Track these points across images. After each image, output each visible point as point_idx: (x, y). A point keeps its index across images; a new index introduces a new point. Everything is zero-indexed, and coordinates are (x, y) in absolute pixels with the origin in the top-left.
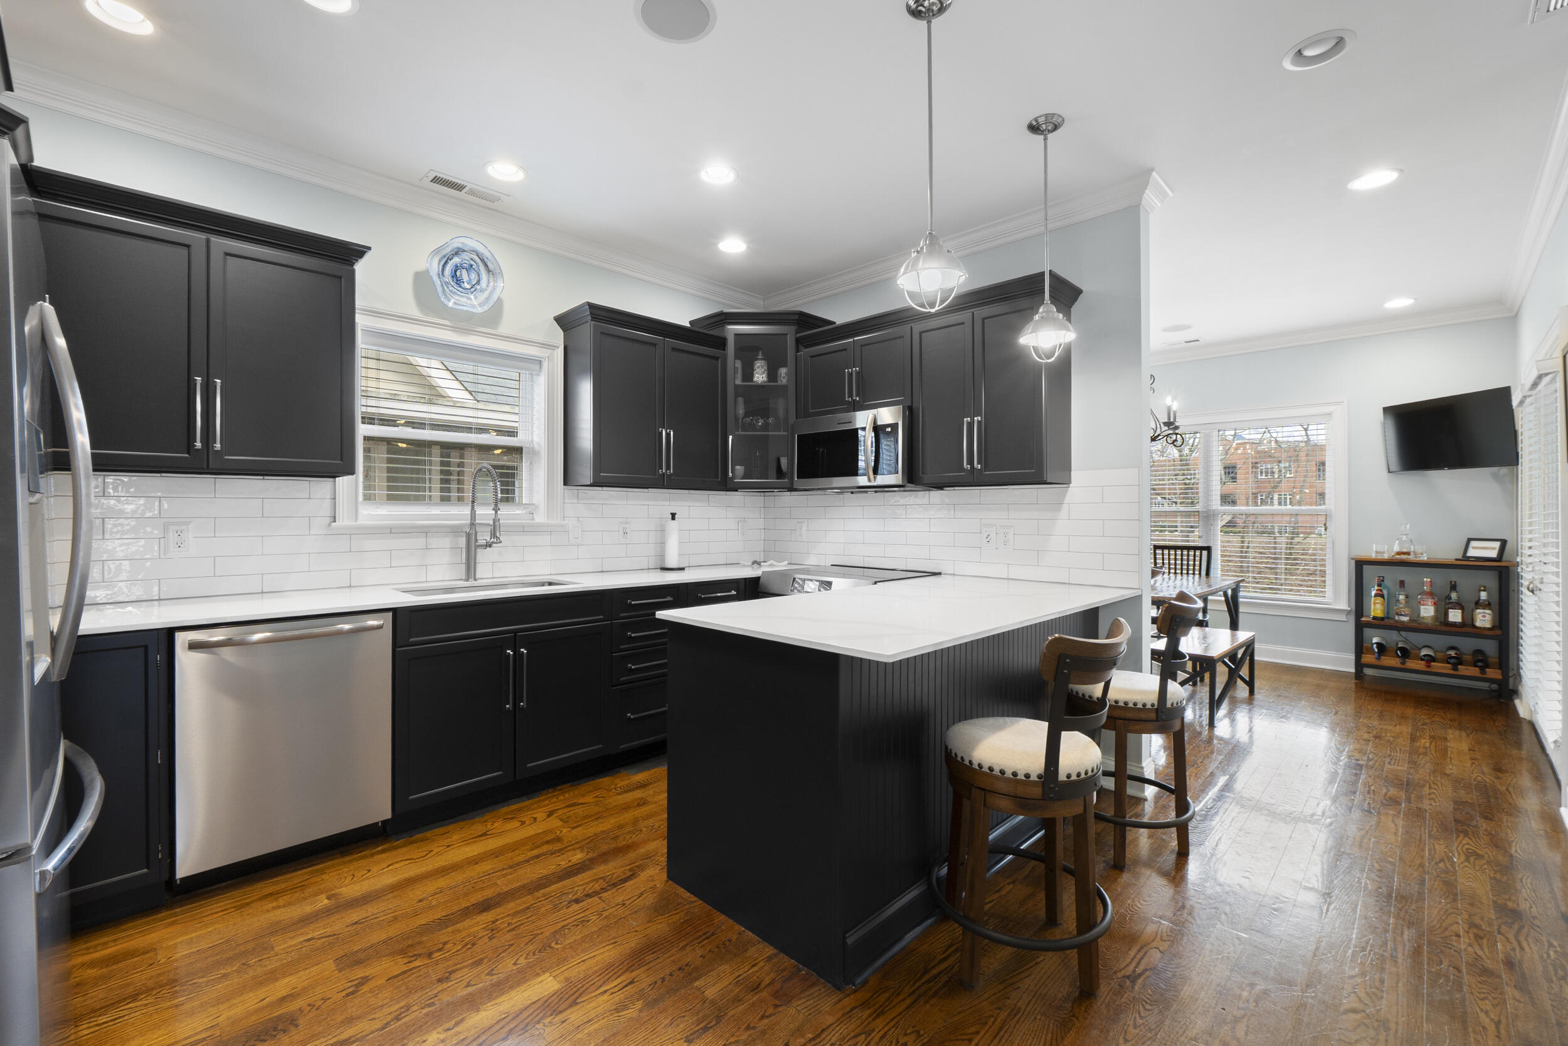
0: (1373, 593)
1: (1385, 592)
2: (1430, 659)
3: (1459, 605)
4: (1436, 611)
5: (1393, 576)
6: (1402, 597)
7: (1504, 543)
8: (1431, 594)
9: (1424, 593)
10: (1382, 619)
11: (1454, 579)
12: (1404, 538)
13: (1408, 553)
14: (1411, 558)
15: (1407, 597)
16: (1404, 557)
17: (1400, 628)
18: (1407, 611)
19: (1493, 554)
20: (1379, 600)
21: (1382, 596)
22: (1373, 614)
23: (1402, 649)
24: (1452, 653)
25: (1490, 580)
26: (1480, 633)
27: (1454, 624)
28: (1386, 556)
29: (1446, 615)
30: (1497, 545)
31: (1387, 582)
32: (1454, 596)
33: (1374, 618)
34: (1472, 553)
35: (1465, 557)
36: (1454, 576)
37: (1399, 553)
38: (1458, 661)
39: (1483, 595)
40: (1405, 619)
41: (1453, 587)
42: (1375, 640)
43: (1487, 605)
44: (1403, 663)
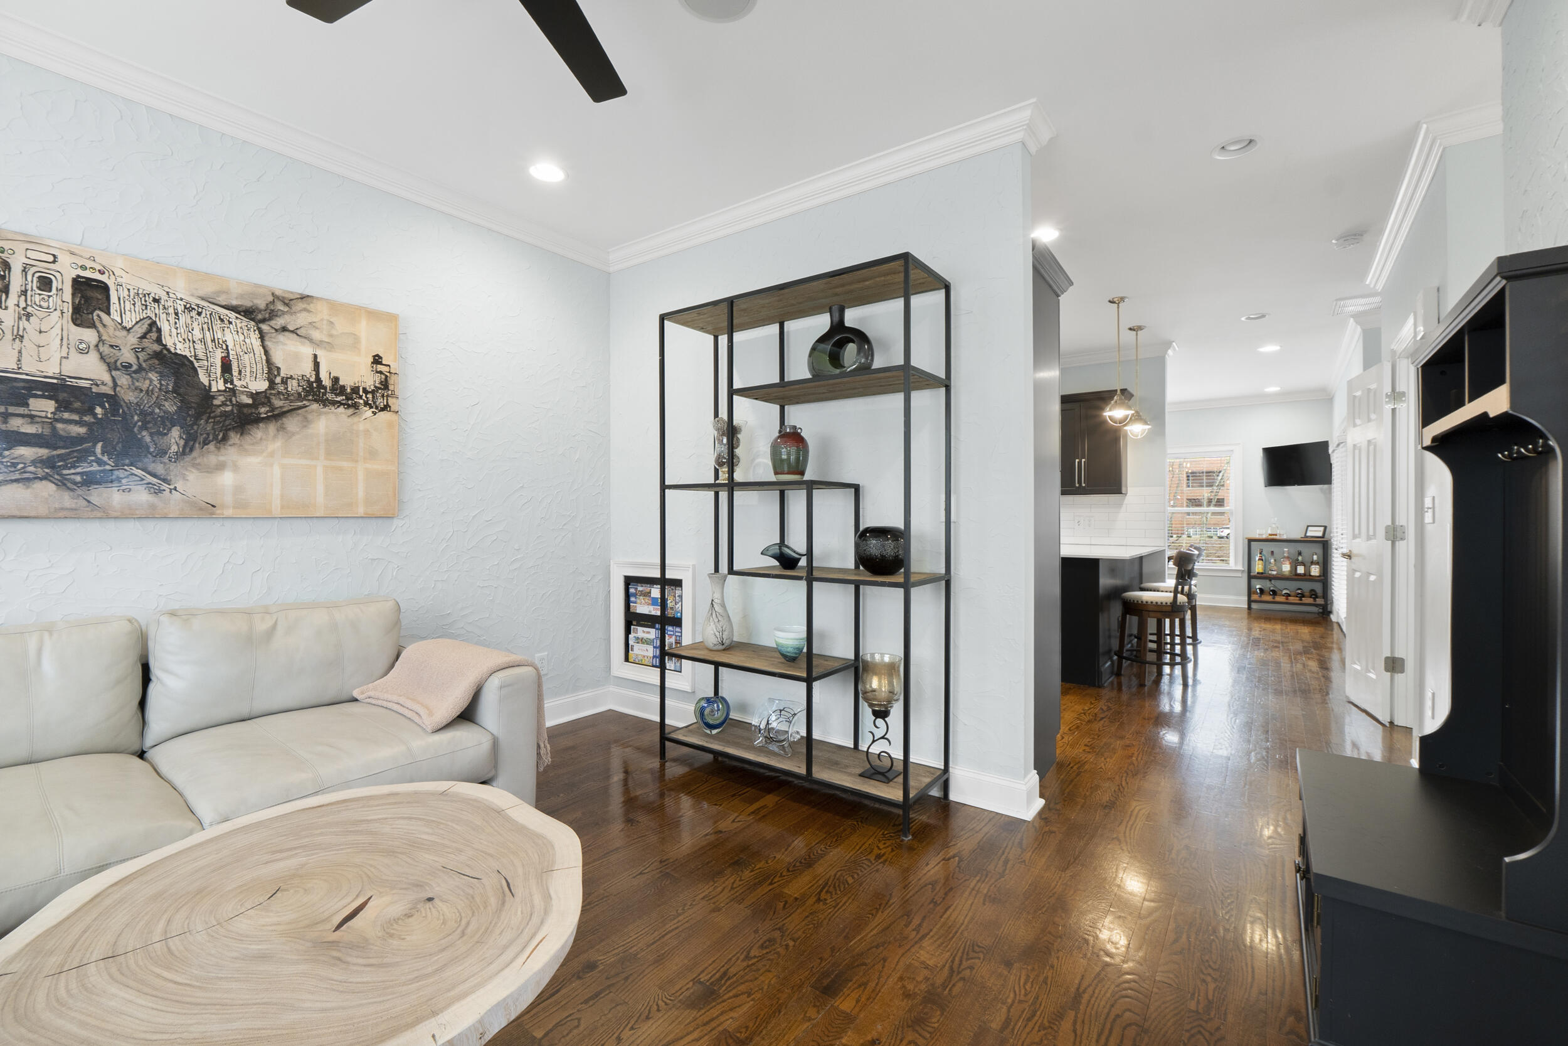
0: (1257, 559)
1: (1263, 558)
2: (1288, 595)
3: (1303, 564)
4: (1291, 567)
5: (1267, 548)
6: (1272, 561)
7: (1325, 527)
8: (1288, 558)
9: (1284, 557)
10: (1262, 573)
11: (1300, 549)
12: (1274, 526)
13: (1276, 535)
14: (1278, 537)
15: (1275, 561)
16: (1274, 537)
17: (1271, 578)
18: (1275, 568)
19: (1320, 534)
20: (1261, 562)
21: (1262, 560)
22: (1257, 571)
23: (1273, 591)
24: (1299, 591)
25: (1318, 549)
26: (1312, 579)
27: (1300, 575)
28: (1264, 537)
29: (1296, 569)
30: (1322, 529)
31: (1264, 553)
32: (1300, 558)
33: (1258, 573)
34: (1308, 534)
35: (1306, 536)
36: (1300, 547)
37: (1271, 535)
38: (1302, 596)
39: (1315, 557)
40: (1274, 573)
41: (1300, 554)
42: (1258, 587)
43: (1317, 563)
44: (1274, 598)
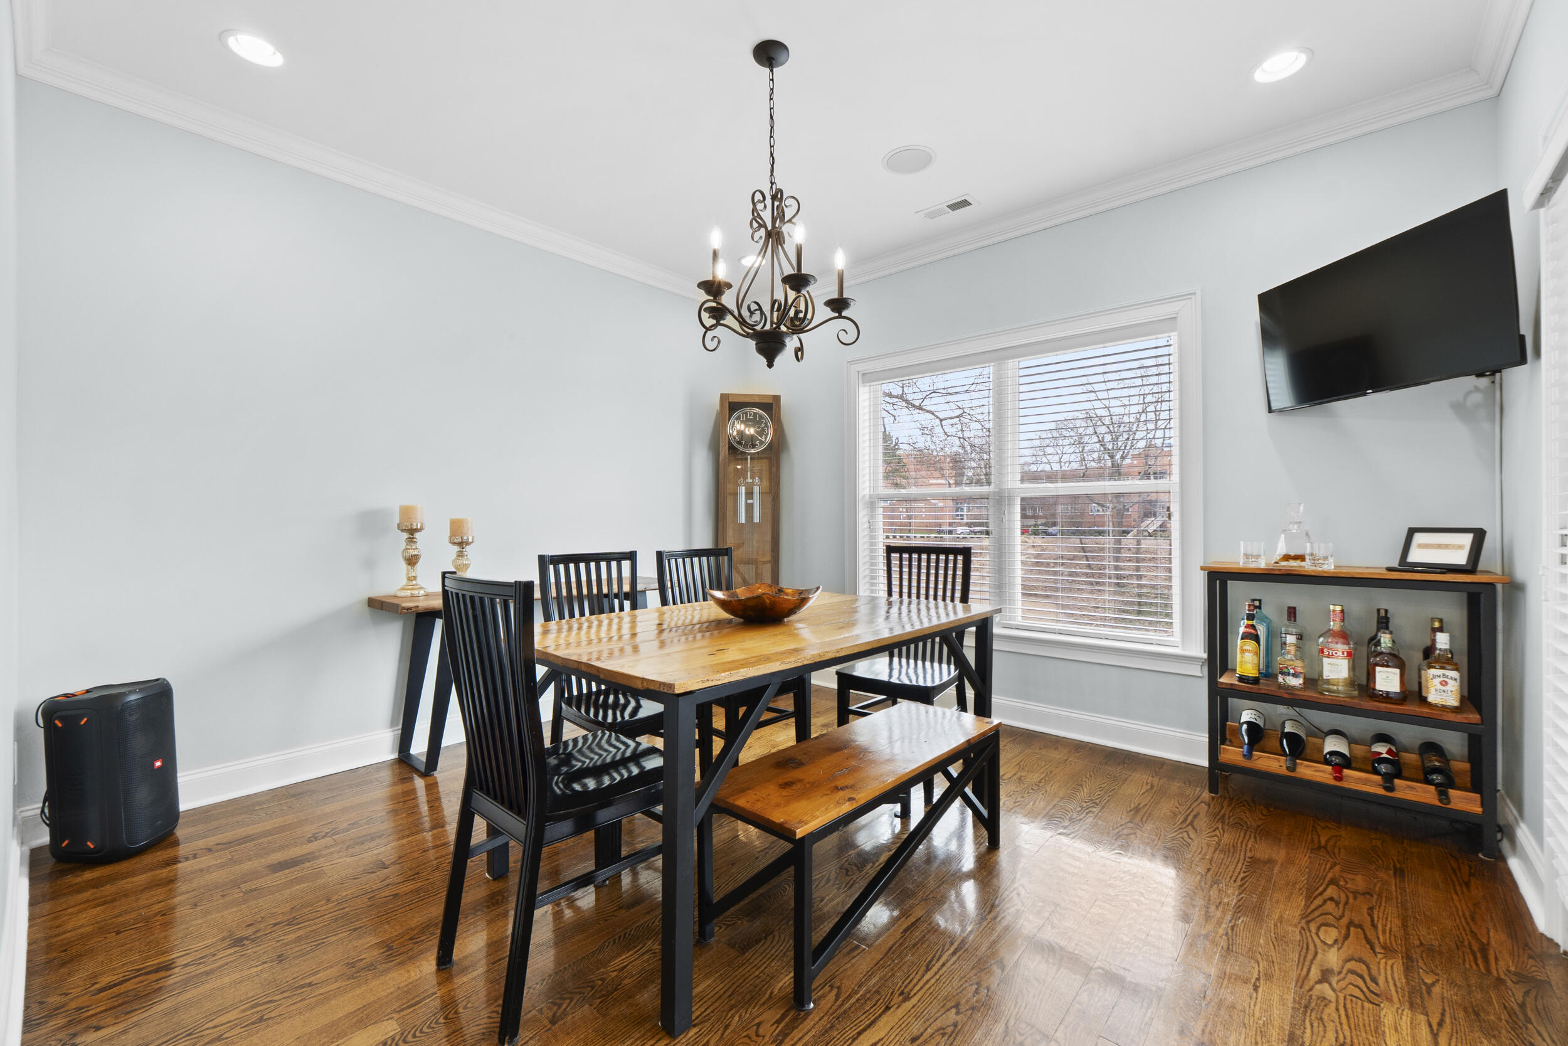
0: (1242, 630)
1: (1262, 630)
2: (1342, 763)
3: (1395, 659)
4: (1353, 668)
5: (1276, 598)
6: (1291, 639)
7: (1479, 535)
8: (1344, 635)
9: (1329, 633)
10: (1256, 681)
11: (1383, 605)
12: (1294, 529)
13: (1301, 558)
14: (1307, 566)
15: (1300, 637)
16: (1293, 564)
17: (1290, 699)
18: (1299, 666)
19: (1460, 558)
20: (1250, 645)
21: (1256, 638)
22: (1239, 671)
23: (1293, 738)
24: (1382, 749)
25: (1452, 610)
26: (1436, 718)
27: (1386, 697)
28: (1262, 564)
29: (1371, 676)
30: (1467, 539)
31: (1266, 610)
32: (1385, 640)
33: (1242, 679)
34: (1415, 556)
35: (1405, 565)
36: (1384, 599)
37: (1287, 558)
38: (1397, 770)
39: (1443, 641)
40: (1296, 682)
41: (1384, 622)
42: (1247, 716)
43: (1447, 661)
44: (1292, 768)
